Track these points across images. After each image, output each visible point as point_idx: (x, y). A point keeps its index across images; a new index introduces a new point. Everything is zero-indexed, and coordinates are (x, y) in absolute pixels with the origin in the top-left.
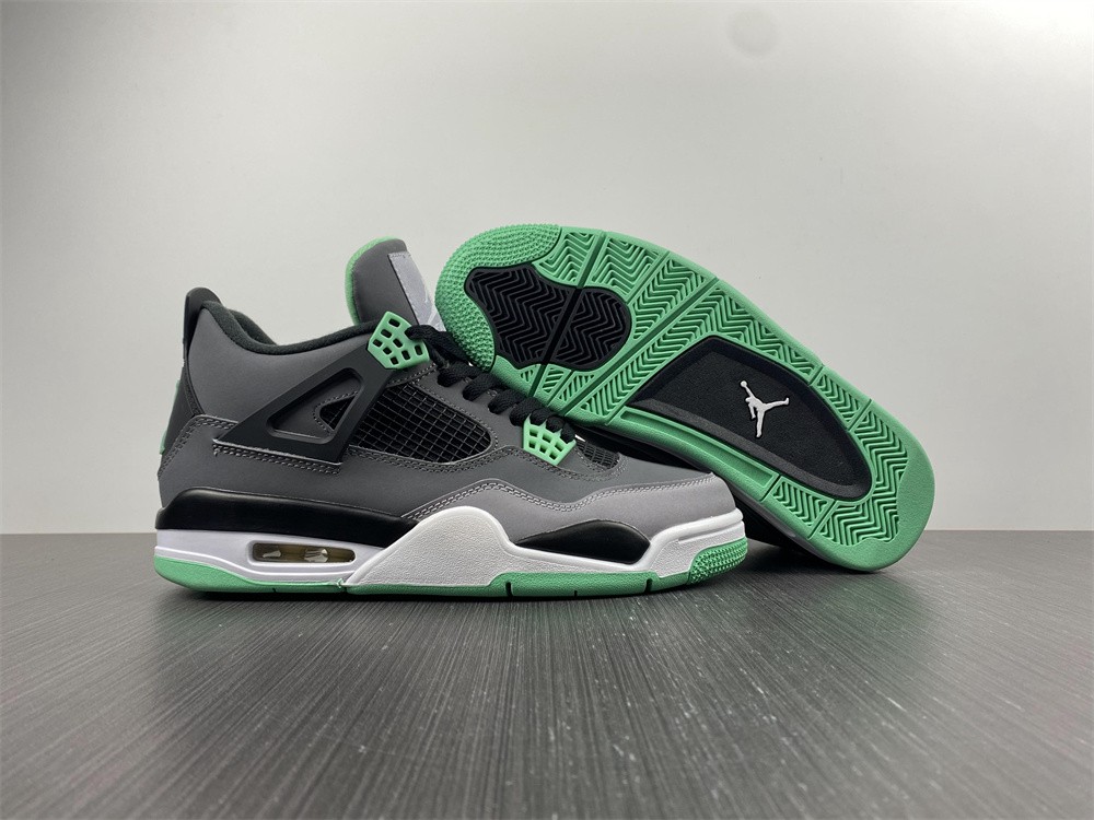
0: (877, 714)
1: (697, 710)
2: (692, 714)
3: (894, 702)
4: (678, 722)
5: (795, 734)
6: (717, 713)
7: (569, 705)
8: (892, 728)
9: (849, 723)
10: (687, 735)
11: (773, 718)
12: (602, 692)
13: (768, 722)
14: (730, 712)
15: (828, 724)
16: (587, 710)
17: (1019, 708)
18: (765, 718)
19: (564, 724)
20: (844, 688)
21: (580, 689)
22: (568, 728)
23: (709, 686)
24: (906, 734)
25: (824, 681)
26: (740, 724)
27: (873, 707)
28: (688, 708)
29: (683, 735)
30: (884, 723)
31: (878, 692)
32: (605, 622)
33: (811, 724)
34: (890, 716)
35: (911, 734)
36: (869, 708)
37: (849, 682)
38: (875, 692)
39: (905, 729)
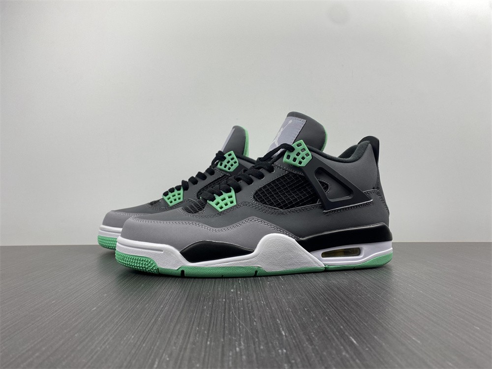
0: (342, 347)
1: (244, 346)
2: (241, 350)
3: (353, 340)
4: (231, 354)
5: (293, 361)
6: (255, 348)
7: (175, 343)
8: (347, 356)
9: (325, 353)
10: (232, 363)
11: (285, 351)
12: (197, 336)
13: (280, 354)
14: (262, 347)
15: (313, 354)
16: (184, 347)
17: (419, 342)
18: (280, 351)
19: (167, 356)
20: (329, 331)
21: (186, 334)
22: (168, 359)
23: (257, 331)
24: (354, 360)
25: (319, 327)
26: (264, 355)
27: (341, 343)
28: (240, 345)
29: (230, 363)
30: (344, 353)
31: (346, 333)
32: (218, 293)
33: (304, 355)
34: (348, 348)
35: (357, 361)
36: (339, 343)
37: (333, 327)
38: (344, 333)
39: (355, 357)
